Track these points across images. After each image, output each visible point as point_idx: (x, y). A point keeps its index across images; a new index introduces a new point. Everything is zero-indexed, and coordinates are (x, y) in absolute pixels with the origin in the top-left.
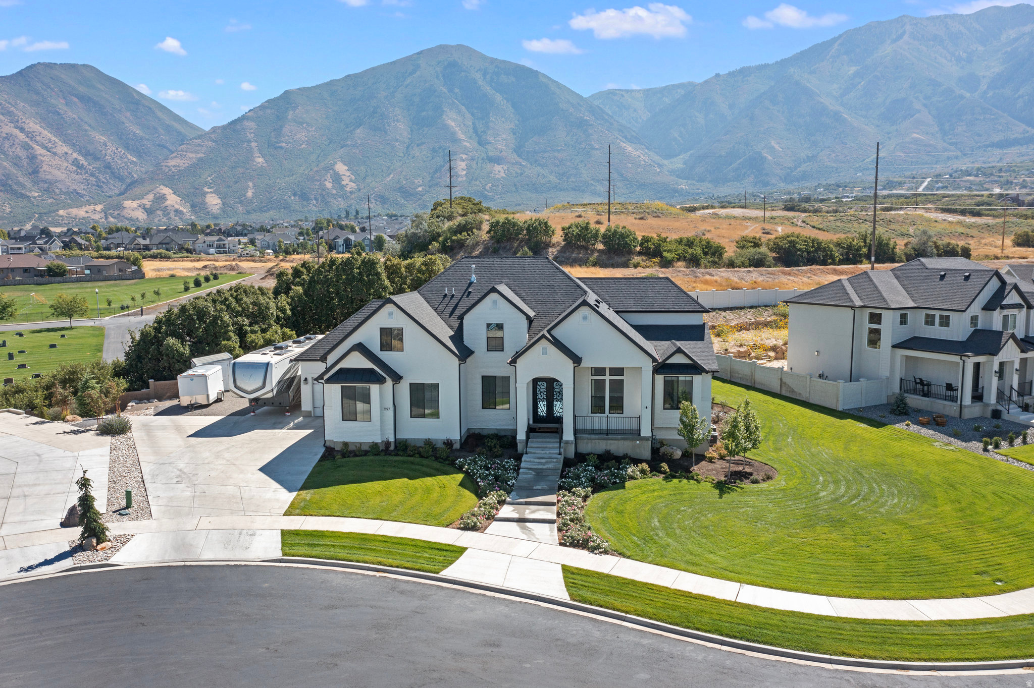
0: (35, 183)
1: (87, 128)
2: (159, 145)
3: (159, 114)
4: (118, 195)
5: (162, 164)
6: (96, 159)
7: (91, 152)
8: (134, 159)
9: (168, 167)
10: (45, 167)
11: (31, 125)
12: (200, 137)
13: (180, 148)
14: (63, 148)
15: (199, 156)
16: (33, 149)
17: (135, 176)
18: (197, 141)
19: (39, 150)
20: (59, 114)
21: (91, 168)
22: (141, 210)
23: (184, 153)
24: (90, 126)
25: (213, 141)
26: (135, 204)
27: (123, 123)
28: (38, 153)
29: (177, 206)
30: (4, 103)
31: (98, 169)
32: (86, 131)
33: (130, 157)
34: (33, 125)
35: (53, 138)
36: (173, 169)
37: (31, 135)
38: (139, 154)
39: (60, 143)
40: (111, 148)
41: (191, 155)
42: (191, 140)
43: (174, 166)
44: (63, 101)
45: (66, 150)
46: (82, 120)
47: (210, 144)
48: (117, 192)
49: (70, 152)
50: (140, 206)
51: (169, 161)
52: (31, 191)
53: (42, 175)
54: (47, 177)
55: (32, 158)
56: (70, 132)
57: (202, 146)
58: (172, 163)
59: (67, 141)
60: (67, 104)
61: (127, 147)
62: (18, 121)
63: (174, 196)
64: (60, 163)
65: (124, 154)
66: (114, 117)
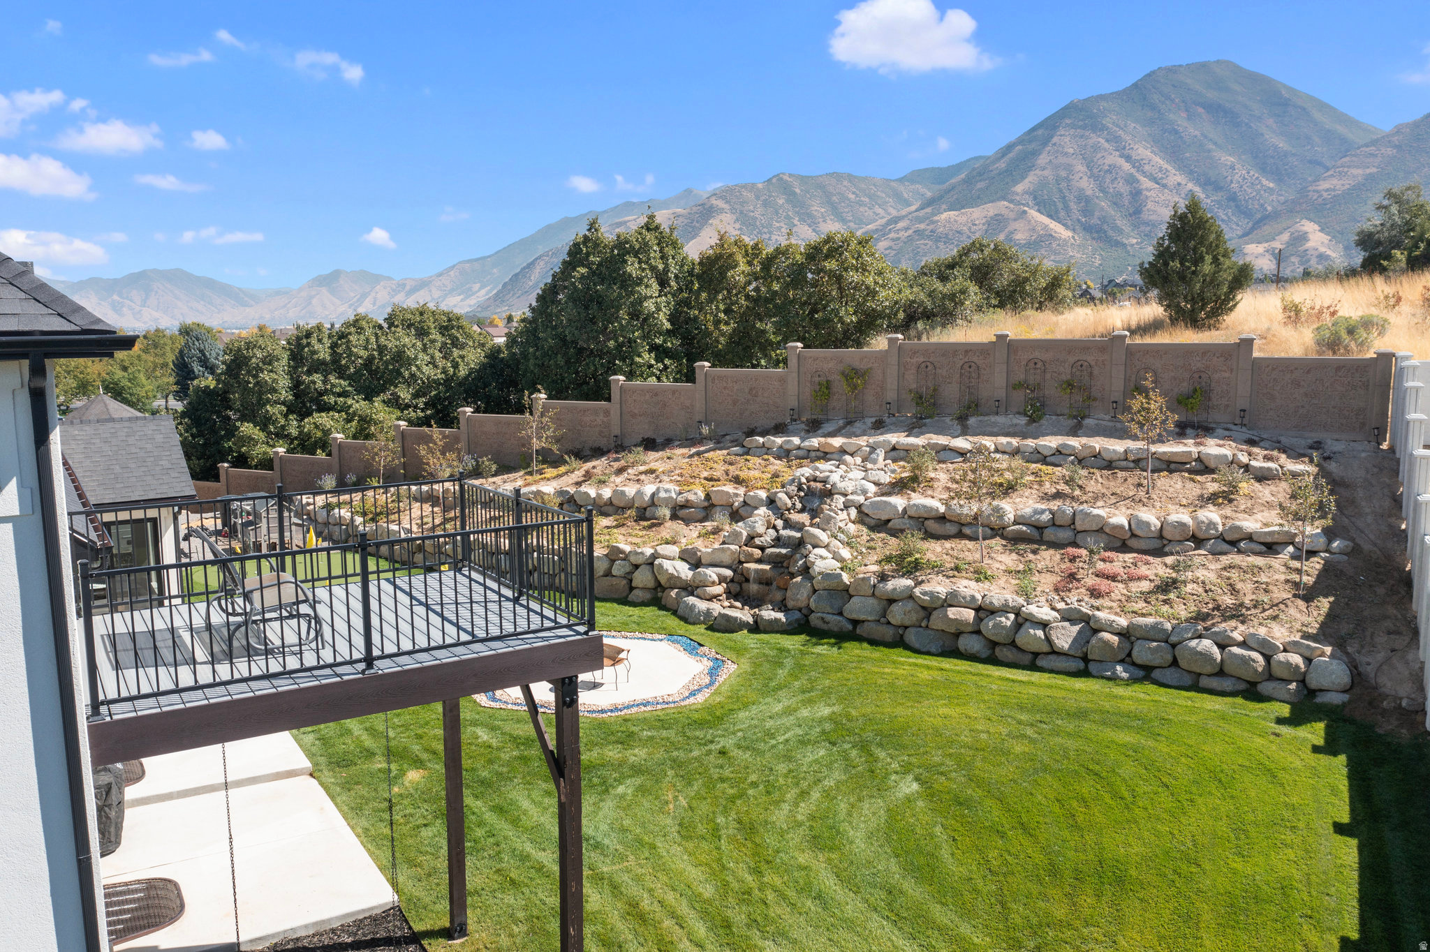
0: (1135, 226)
1: (1211, 146)
2: (1310, 162)
3: (1317, 115)
4: (1240, 237)
5: (1310, 188)
6: (1218, 188)
7: (1213, 179)
8: (1271, 185)
9: (1317, 191)
10: (1150, 205)
11: (1141, 150)
12: (1374, 143)
13: (1339, 163)
14: (1175, 178)
15: (1368, 171)
16: (1138, 181)
17: (1269, 208)
18: (1367, 149)
19: (1146, 183)
20: (1176, 132)
21: (1209, 201)
22: (1268, 256)
23: (1346, 170)
24: (1215, 144)
25: (1396, 147)
26: (1260, 249)
27: (1262, 135)
28: (1144, 187)
29: (1322, 249)
30: (1111, 126)
31: (1218, 202)
32: (1209, 151)
33: (1265, 182)
34: (1143, 151)
35: (1166, 166)
36: (1325, 195)
37: (1138, 165)
38: (1278, 174)
39: (1174, 171)
40: (1241, 171)
41: (1355, 171)
42: (1359, 148)
43: (1327, 190)
44: (1184, 115)
45: (1179, 181)
46: (1206, 137)
47: (1390, 151)
48: (1239, 233)
49: (1184, 183)
50: (1267, 251)
51: (1321, 182)
52: (1129, 236)
53: (1145, 216)
54: (1151, 218)
55: (1136, 194)
56: (1188, 155)
57: (1376, 156)
58: (1324, 185)
59: (1183, 166)
60: (1189, 119)
61: (1263, 169)
62: (1124, 148)
63: (1320, 234)
64: (1170, 197)
65: (1257, 178)
66: (1250, 127)
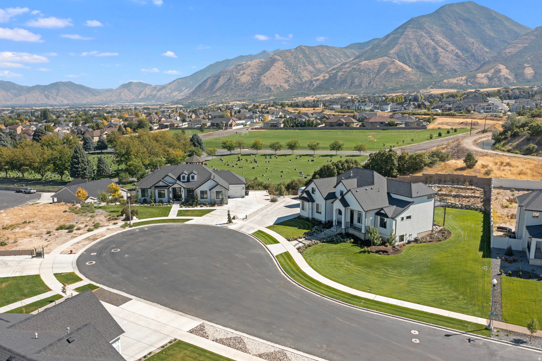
0: (436, 66)
1: (465, 35)
2: (503, 41)
3: (506, 23)
4: (475, 71)
5: (502, 52)
6: (467, 51)
7: (465, 48)
8: (488, 50)
9: (505, 53)
10: (441, 58)
11: (438, 37)
12: (527, 34)
13: (514, 42)
14: (451, 48)
15: (525, 45)
16: (437, 49)
17: (487, 59)
18: (525, 37)
19: (440, 50)
20: (452, 30)
21: (464, 57)
22: (486, 78)
23: (516, 45)
24: (467, 34)
25: (535, 36)
26: (483, 75)
27: (485, 31)
28: (439, 51)
29: (506, 76)
30: (427, 27)
31: (467, 57)
32: (464, 37)
33: (485, 49)
35: (448, 43)
36: (508, 54)
37: (437, 42)
38: (490, 47)
39: (450, 45)
40: (476, 45)
41: (520, 45)
42: (521, 36)
43: (509, 53)
44: (455, 23)
45: (453, 49)
46: (463, 31)
47: (533, 38)
48: (475, 69)
49: (454, 49)
50: (486, 76)
51: (507, 50)
52: (433, 70)
53: (439, 62)
54: (442, 63)
55: (436, 54)
56: (456, 38)
57: (528, 39)
58: (508, 51)
59: (454, 43)
60: (457, 24)
61: (485, 44)
62: (432, 36)
63: (506, 69)
64: (449, 55)
65: (482, 48)
66: (480, 28)
